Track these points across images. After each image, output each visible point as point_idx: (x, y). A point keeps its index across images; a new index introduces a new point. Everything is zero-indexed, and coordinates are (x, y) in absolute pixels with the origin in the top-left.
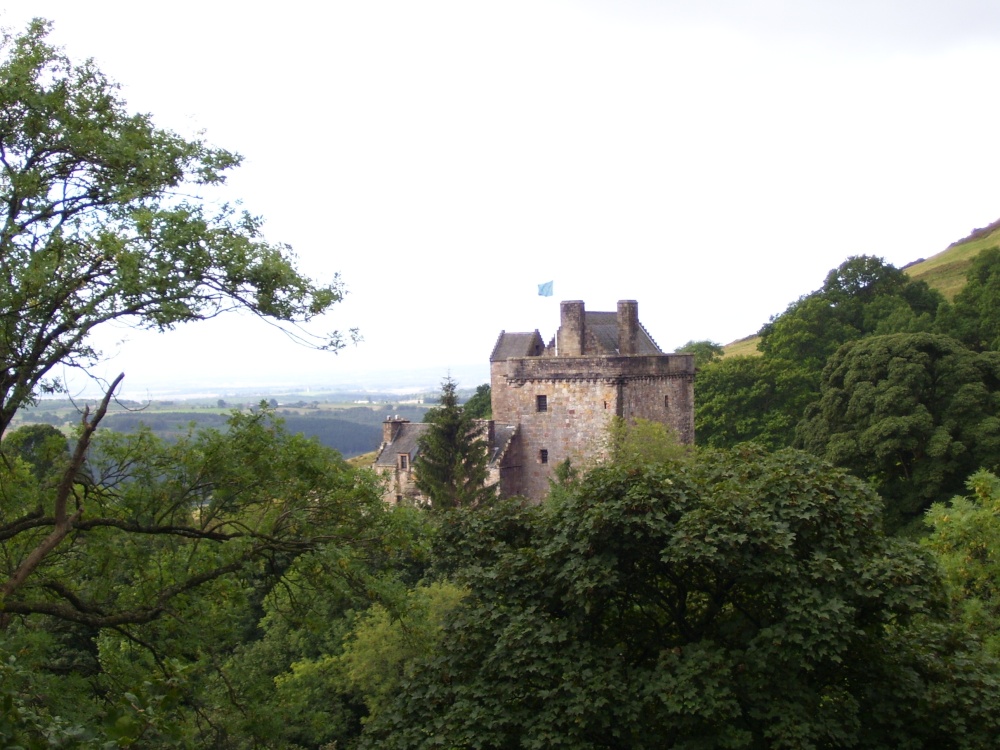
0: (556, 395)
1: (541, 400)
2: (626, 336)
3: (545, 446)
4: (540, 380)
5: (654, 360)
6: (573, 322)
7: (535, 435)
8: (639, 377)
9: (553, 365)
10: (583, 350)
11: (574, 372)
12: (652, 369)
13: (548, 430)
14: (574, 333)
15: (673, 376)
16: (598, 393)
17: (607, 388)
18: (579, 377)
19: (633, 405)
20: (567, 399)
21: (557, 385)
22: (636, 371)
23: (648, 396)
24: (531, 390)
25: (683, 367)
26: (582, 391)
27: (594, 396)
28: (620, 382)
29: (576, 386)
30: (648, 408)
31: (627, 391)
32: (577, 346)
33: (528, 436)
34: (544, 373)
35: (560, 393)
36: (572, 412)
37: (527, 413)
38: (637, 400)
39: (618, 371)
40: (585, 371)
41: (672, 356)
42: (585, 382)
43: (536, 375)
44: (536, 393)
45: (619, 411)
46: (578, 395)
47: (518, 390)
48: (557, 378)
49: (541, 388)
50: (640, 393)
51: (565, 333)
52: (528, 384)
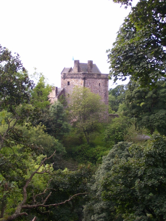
0: (71, 81)
1: (69, 82)
2: (89, 69)
3: (69, 93)
4: (68, 78)
5: (96, 74)
6: (76, 65)
7: (67, 91)
8: (91, 78)
9: (71, 75)
11: (75, 76)
12: (95, 77)
13: (70, 90)
14: (77, 67)
15: (102, 79)
16: (80, 81)
17: (82, 80)
18: (76, 78)
19: (88, 84)
20: (74, 83)
21: (72, 79)
22: (90, 77)
23: (93, 83)
24: (67, 80)
25: (106, 77)
26: (77, 81)
27: (79, 82)
28: (84, 79)
30: (93, 85)
31: (86, 81)
32: (77, 70)
34: (69, 76)
35: (72, 81)
36: (74, 85)
37: (66, 86)
38: (90, 83)
39: (84, 76)
40: (77, 76)
41: (102, 74)
42: (77, 79)
43: (68, 77)
44: (68, 81)
45: (84, 86)
46: (76, 81)
47: (64, 80)
48: (72, 78)
49: (68, 80)
50: (91, 82)
51: (75, 67)
52: (66, 79)
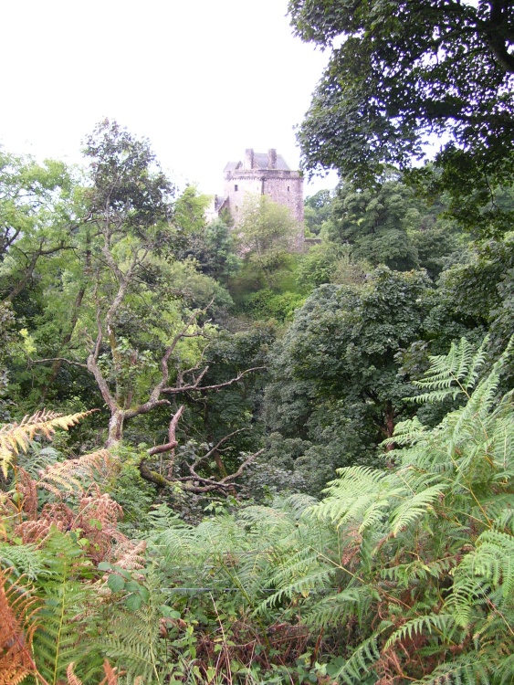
0: (241, 185)
1: (236, 186)
2: (270, 162)
3: (237, 205)
4: (236, 179)
5: (282, 170)
6: (249, 156)
7: (234, 200)
8: (273, 178)
9: (241, 173)
10: (252, 167)
11: (247, 175)
12: (281, 176)
13: (238, 198)
14: (249, 160)
15: (293, 179)
16: (255, 183)
17: (258, 181)
18: (249, 178)
20: (245, 186)
21: (242, 181)
22: (272, 176)
23: (278, 186)
24: (233, 183)
25: (298, 175)
26: (250, 183)
27: (254, 185)
28: (263, 179)
29: (248, 181)
30: (278, 191)
31: (266, 183)
32: (250, 165)
33: (231, 200)
34: (237, 176)
35: (243, 184)
36: (246, 191)
37: (231, 192)
38: (272, 187)
39: (262, 175)
40: (251, 175)
42: (251, 180)
43: (234, 177)
45: (263, 191)
46: (248, 184)
47: (229, 183)
48: (241, 178)
49: (236, 182)
50: (274, 185)
51: (246, 160)
52: (232, 180)
